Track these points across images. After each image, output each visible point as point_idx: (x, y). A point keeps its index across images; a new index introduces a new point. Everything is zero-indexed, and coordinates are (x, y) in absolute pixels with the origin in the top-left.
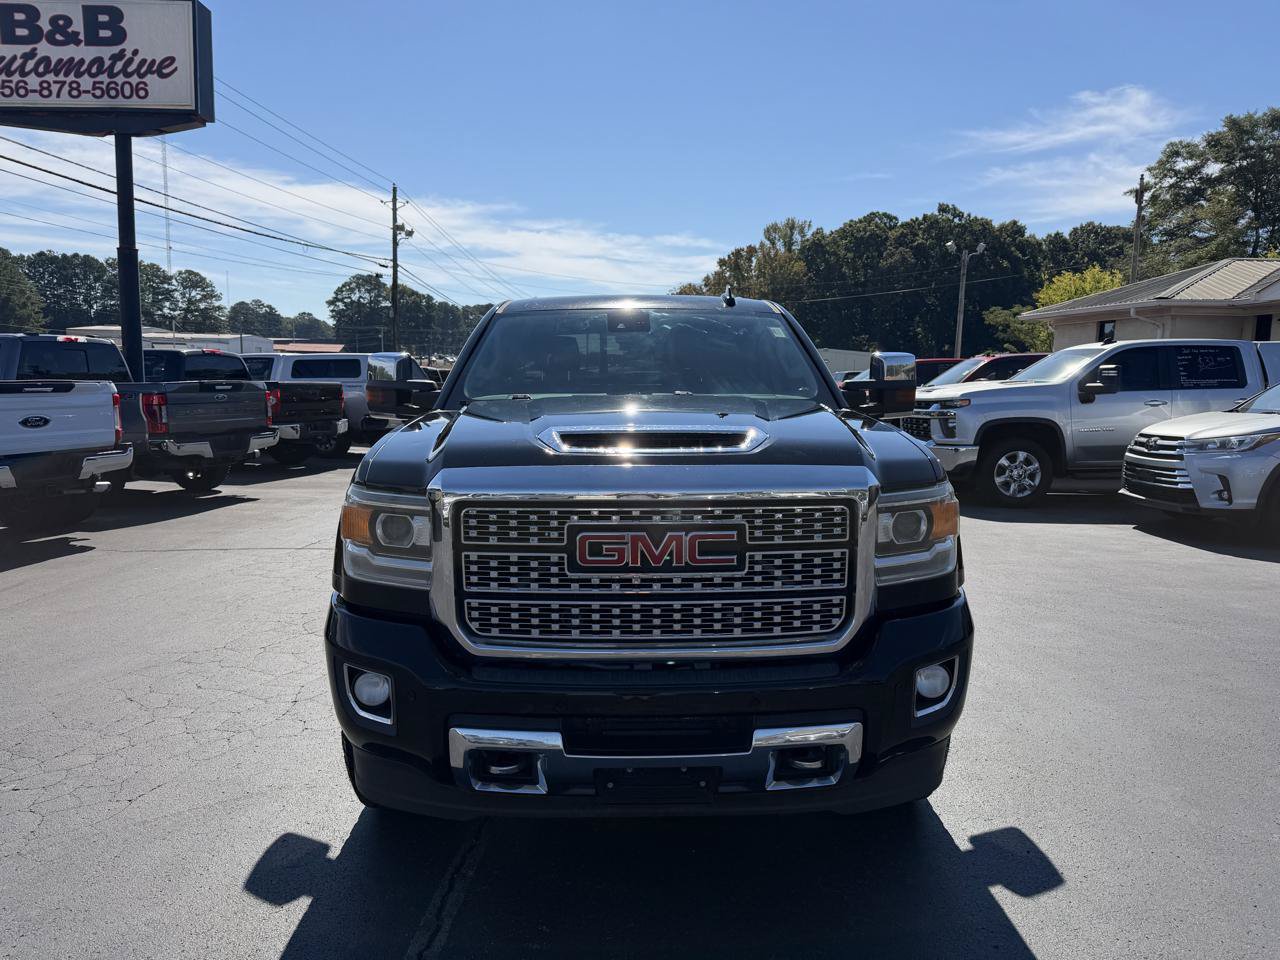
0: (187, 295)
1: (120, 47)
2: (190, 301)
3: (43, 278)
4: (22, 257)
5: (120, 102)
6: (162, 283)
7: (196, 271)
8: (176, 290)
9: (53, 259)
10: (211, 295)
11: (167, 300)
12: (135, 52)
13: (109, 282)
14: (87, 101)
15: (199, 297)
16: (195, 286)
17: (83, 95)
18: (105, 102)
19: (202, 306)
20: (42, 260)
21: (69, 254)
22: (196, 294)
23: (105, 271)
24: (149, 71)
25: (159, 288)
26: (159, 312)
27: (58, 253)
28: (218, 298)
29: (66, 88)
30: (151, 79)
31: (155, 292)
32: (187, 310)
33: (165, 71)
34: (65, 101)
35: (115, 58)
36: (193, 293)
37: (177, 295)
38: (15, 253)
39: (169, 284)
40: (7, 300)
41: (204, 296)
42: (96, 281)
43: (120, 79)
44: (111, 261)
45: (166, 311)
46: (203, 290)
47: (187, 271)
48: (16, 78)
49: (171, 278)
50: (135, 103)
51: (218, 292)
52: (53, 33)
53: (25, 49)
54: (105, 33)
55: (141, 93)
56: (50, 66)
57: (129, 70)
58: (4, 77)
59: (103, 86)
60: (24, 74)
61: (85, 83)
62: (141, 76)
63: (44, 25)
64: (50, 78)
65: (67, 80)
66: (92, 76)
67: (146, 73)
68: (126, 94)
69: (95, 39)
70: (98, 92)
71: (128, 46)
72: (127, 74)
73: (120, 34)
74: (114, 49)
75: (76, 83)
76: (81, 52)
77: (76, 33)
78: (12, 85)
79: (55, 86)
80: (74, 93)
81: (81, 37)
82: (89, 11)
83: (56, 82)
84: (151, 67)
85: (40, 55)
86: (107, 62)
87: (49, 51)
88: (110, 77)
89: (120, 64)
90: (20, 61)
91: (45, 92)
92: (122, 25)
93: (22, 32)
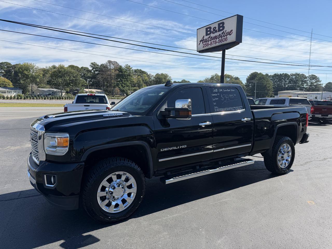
0: (311, 82)
1: (223, 31)
2: (312, 83)
3: (275, 80)
4: (271, 75)
5: (223, 43)
6: (304, 79)
7: (314, 75)
8: (308, 80)
9: (278, 75)
10: (319, 81)
11: (305, 83)
12: (226, 31)
13: (290, 79)
14: (218, 44)
15: (314, 82)
16: (313, 79)
17: (217, 43)
18: (220, 44)
19: (315, 84)
20: (276, 75)
21: (282, 73)
22: (314, 81)
23: (290, 77)
24: (228, 34)
25: (303, 80)
26: (303, 87)
27: (279, 73)
28: (320, 82)
29: (214, 42)
30: (228, 36)
31: (302, 81)
32: (310, 86)
33: (231, 34)
34: (214, 45)
35: (222, 33)
36: (313, 81)
37: (308, 82)
38: (269, 75)
39: (306, 79)
40: (266, 86)
41: (316, 81)
42: (287, 80)
43: (223, 38)
44: (292, 74)
45: (305, 86)
46: (316, 80)
47: (312, 75)
48: (207, 42)
49: (307, 77)
50: (225, 42)
51: (320, 80)
52: (213, 31)
53: (209, 36)
54: (221, 28)
55: (226, 40)
56: (212, 38)
57: (224, 35)
58: (205, 43)
59: (220, 40)
60: (208, 41)
61: (217, 40)
62: (226, 36)
63: (212, 30)
64: (212, 41)
65: (215, 41)
66: (219, 38)
67: (227, 35)
68: (224, 41)
69: (219, 30)
70: (219, 42)
71: (225, 30)
72: (224, 36)
73: (224, 28)
74: (222, 31)
75: (216, 41)
76: (217, 34)
77: (217, 30)
78: (206, 44)
79: (213, 43)
80: (215, 43)
81: (217, 31)
82: (219, 24)
83: (213, 42)
84: (228, 33)
85: (211, 36)
86: (221, 35)
87: (212, 35)
88: (221, 38)
89: (223, 34)
90: (208, 39)
91: (211, 44)
92: (224, 25)
93: (209, 33)
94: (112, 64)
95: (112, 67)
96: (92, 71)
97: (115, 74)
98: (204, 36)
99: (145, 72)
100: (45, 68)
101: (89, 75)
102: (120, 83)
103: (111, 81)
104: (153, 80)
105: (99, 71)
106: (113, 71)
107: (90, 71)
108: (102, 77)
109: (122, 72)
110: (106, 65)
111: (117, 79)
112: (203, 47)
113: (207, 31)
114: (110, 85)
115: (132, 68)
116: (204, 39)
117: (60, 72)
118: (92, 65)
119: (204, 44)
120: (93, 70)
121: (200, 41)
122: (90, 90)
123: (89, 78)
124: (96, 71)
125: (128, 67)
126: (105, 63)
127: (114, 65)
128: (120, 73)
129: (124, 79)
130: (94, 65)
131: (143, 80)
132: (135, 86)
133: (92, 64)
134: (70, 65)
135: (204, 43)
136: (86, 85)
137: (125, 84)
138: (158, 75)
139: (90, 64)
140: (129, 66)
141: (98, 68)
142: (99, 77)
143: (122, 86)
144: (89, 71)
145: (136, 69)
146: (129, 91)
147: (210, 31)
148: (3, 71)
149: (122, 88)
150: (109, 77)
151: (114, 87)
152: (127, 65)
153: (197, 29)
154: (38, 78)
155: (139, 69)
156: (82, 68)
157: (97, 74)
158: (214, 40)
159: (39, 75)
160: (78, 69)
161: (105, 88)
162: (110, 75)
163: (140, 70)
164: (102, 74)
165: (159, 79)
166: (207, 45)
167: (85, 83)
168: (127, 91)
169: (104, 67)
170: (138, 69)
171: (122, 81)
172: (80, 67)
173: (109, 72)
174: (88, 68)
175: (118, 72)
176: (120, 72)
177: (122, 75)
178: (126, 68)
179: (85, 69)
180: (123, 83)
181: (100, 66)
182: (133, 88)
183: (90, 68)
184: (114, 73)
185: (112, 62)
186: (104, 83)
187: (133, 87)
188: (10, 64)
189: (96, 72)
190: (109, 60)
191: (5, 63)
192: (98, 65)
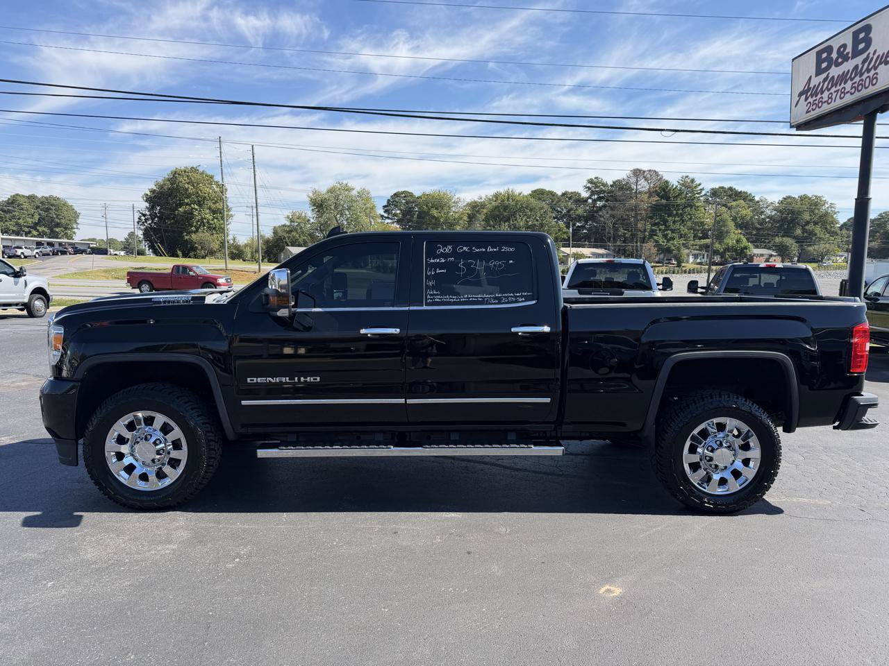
1: (866, 54)
5: (865, 93)
12: (875, 52)
14: (849, 99)
17: (847, 95)
18: (857, 96)
24: (880, 63)
29: (839, 93)
30: (881, 69)
34: (838, 103)
35: (864, 62)
43: (866, 75)
48: (819, 96)
50: (871, 90)
52: (837, 58)
53: (824, 75)
54: (861, 46)
55: (874, 81)
56: (834, 82)
57: (870, 67)
58: (814, 98)
59: (856, 85)
60: (822, 93)
61: (848, 85)
62: (876, 69)
63: (834, 55)
64: (834, 89)
65: (840, 88)
66: (852, 80)
67: (878, 65)
68: (867, 86)
69: (856, 53)
70: (853, 90)
71: (871, 50)
72: (868, 70)
73: (868, 42)
74: (864, 56)
75: (844, 88)
76: (848, 66)
77: (848, 53)
78: (817, 102)
79: (834, 95)
80: (842, 95)
81: (850, 55)
82: (856, 34)
83: (835, 92)
84: (881, 59)
85: (830, 76)
86: (860, 66)
87: (835, 72)
88: (860, 77)
89: (866, 64)
90: (821, 85)
91: (830, 100)
92: (871, 35)
93: (824, 65)
94: (644, 177)
95: (644, 186)
96: (590, 201)
97: (649, 205)
98: (811, 77)
99: (747, 193)
100: (476, 199)
101: (580, 211)
102: (660, 230)
103: (636, 225)
104: (770, 217)
105: (607, 201)
106: (645, 197)
107: (585, 201)
108: (613, 216)
109: (668, 198)
110: (627, 183)
111: (651, 218)
112: (807, 112)
113: (819, 61)
114: (633, 235)
115: (700, 185)
116: (812, 86)
117: (506, 208)
118: (589, 185)
119: (810, 102)
120: (590, 198)
121: (800, 95)
122: (574, 250)
123: (579, 218)
124: (600, 199)
125: (689, 185)
126: (625, 177)
127: (648, 181)
128: (663, 200)
129: (675, 216)
130: (594, 185)
131: (734, 219)
132: (705, 236)
133: (591, 181)
134: (536, 189)
135: (810, 100)
136: (565, 236)
137: (673, 231)
138: (789, 200)
139: (585, 183)
140: (693, 181)
141: (604, 192)
142: (605, 216)
143: (665, 236)
144: (580, 201)
145: (717, 187)
146: (687, 251)
147: (829, 59)
148: (398, 212)
149: (663, 242)
150: (633, 214)
151: (643, 240)
152: (687, 177)
153: (793, 60)
154: (457, 224)
155: (727, 185)
156: (564, 194)
157: (601, 208)
158: (838, 88)
159: (461, 218)
160: (553, 198)
161: (618, 243)
162: (636, 208)
163: (731, 189)
164: (612, 209)
165: (792, 212)
166: (817, 105)
167: (564, 233)
168: (679, 250)
169: (621, 188)
170: (723, 188)
171: (665, 222)
172: (559, 193)
173: (633, 202)
174: (580, 195)
175: (656, 198)
176: (662, 198)
177: (666, 206)
178: (683, 185)
179: (570, 198)
180: (667, 228)
181: (611, 186)
182: (698, 242)
183: (585, 194)
184: (645, 203)
185: (644, 172)
186: (616, 230)
187: (700, 238)
188: (411, 195)
189: (598, 203)
190: (635, 168)
191: (403, 193)
192: (605, 185)
